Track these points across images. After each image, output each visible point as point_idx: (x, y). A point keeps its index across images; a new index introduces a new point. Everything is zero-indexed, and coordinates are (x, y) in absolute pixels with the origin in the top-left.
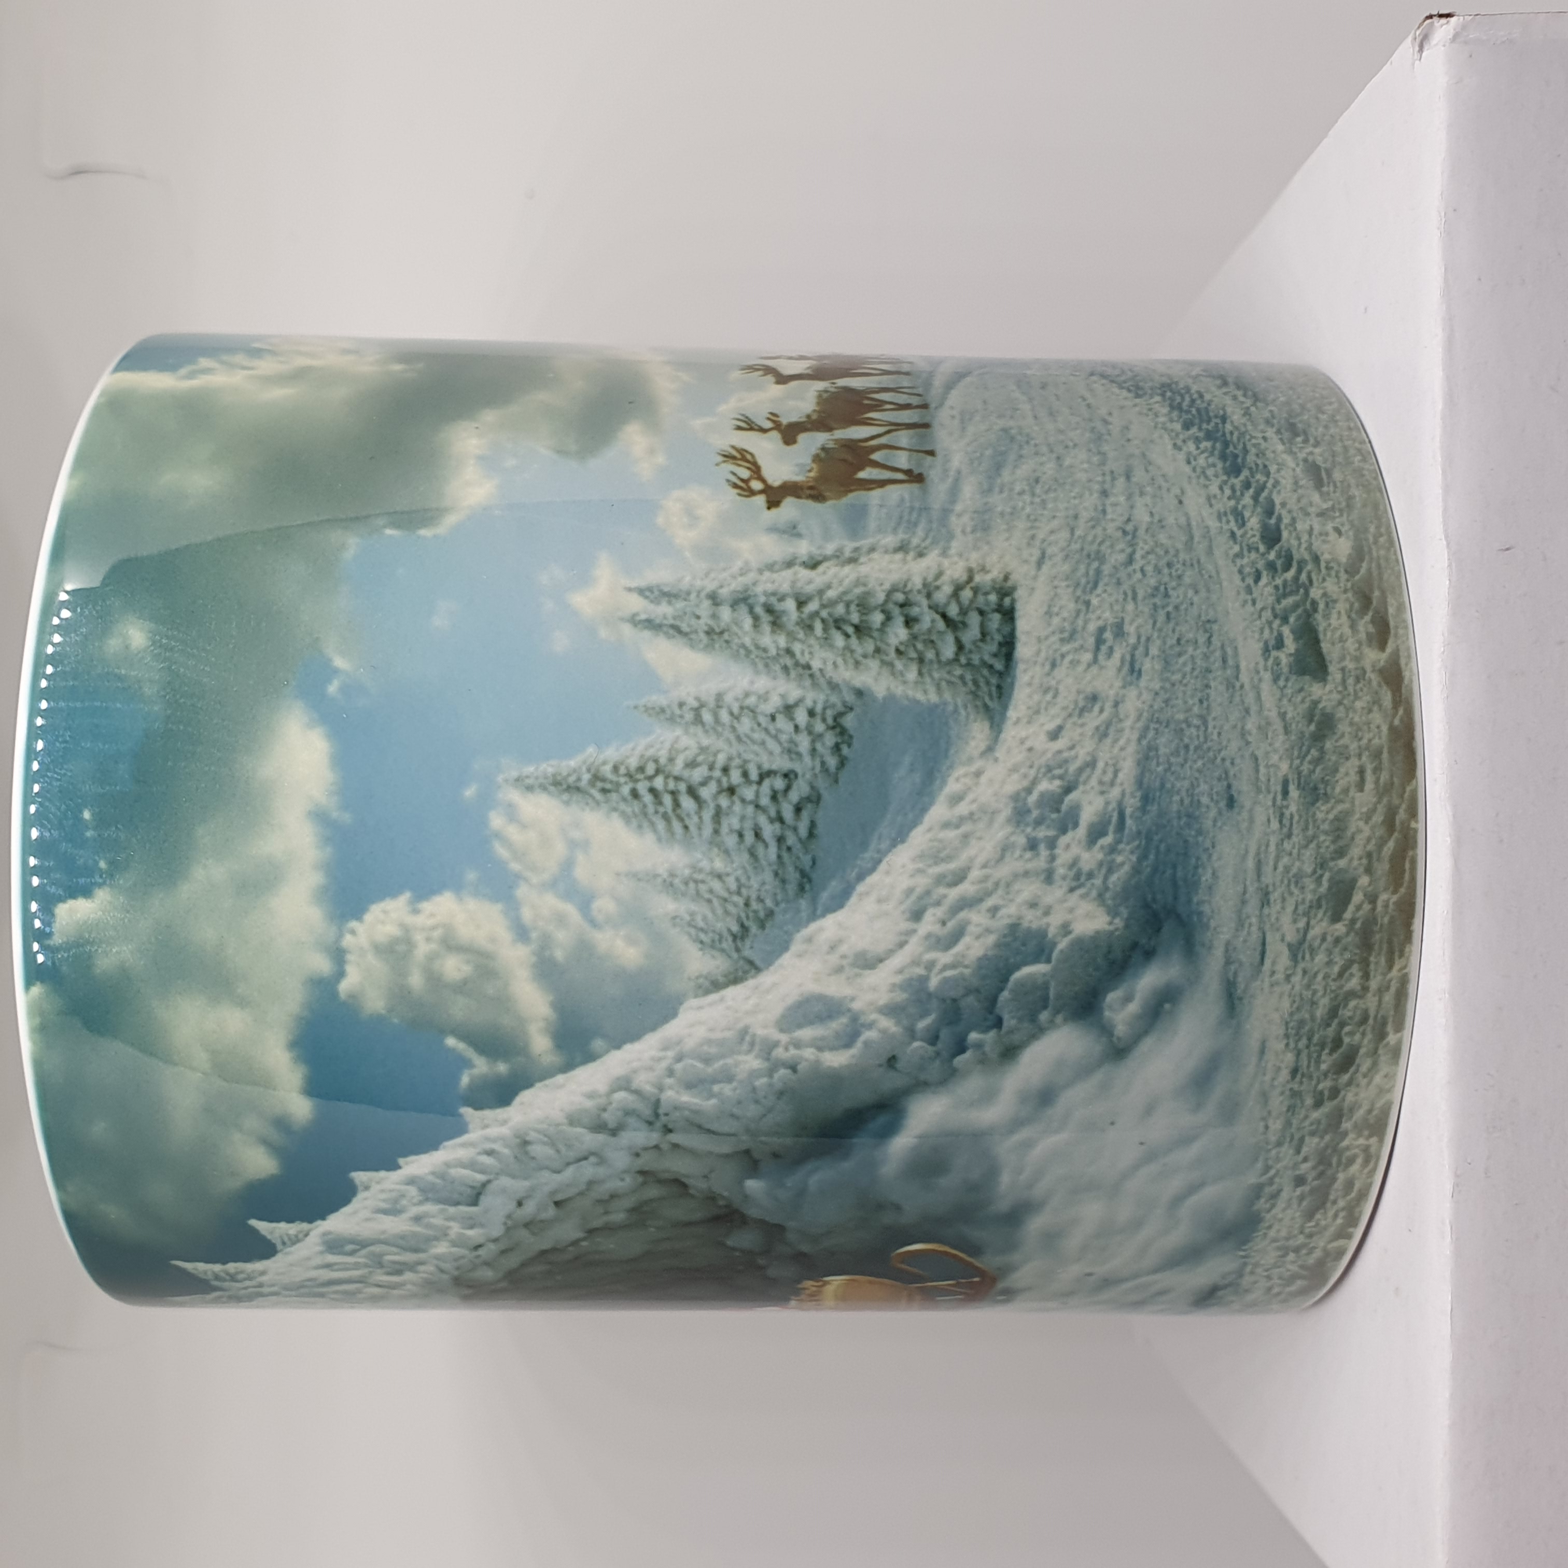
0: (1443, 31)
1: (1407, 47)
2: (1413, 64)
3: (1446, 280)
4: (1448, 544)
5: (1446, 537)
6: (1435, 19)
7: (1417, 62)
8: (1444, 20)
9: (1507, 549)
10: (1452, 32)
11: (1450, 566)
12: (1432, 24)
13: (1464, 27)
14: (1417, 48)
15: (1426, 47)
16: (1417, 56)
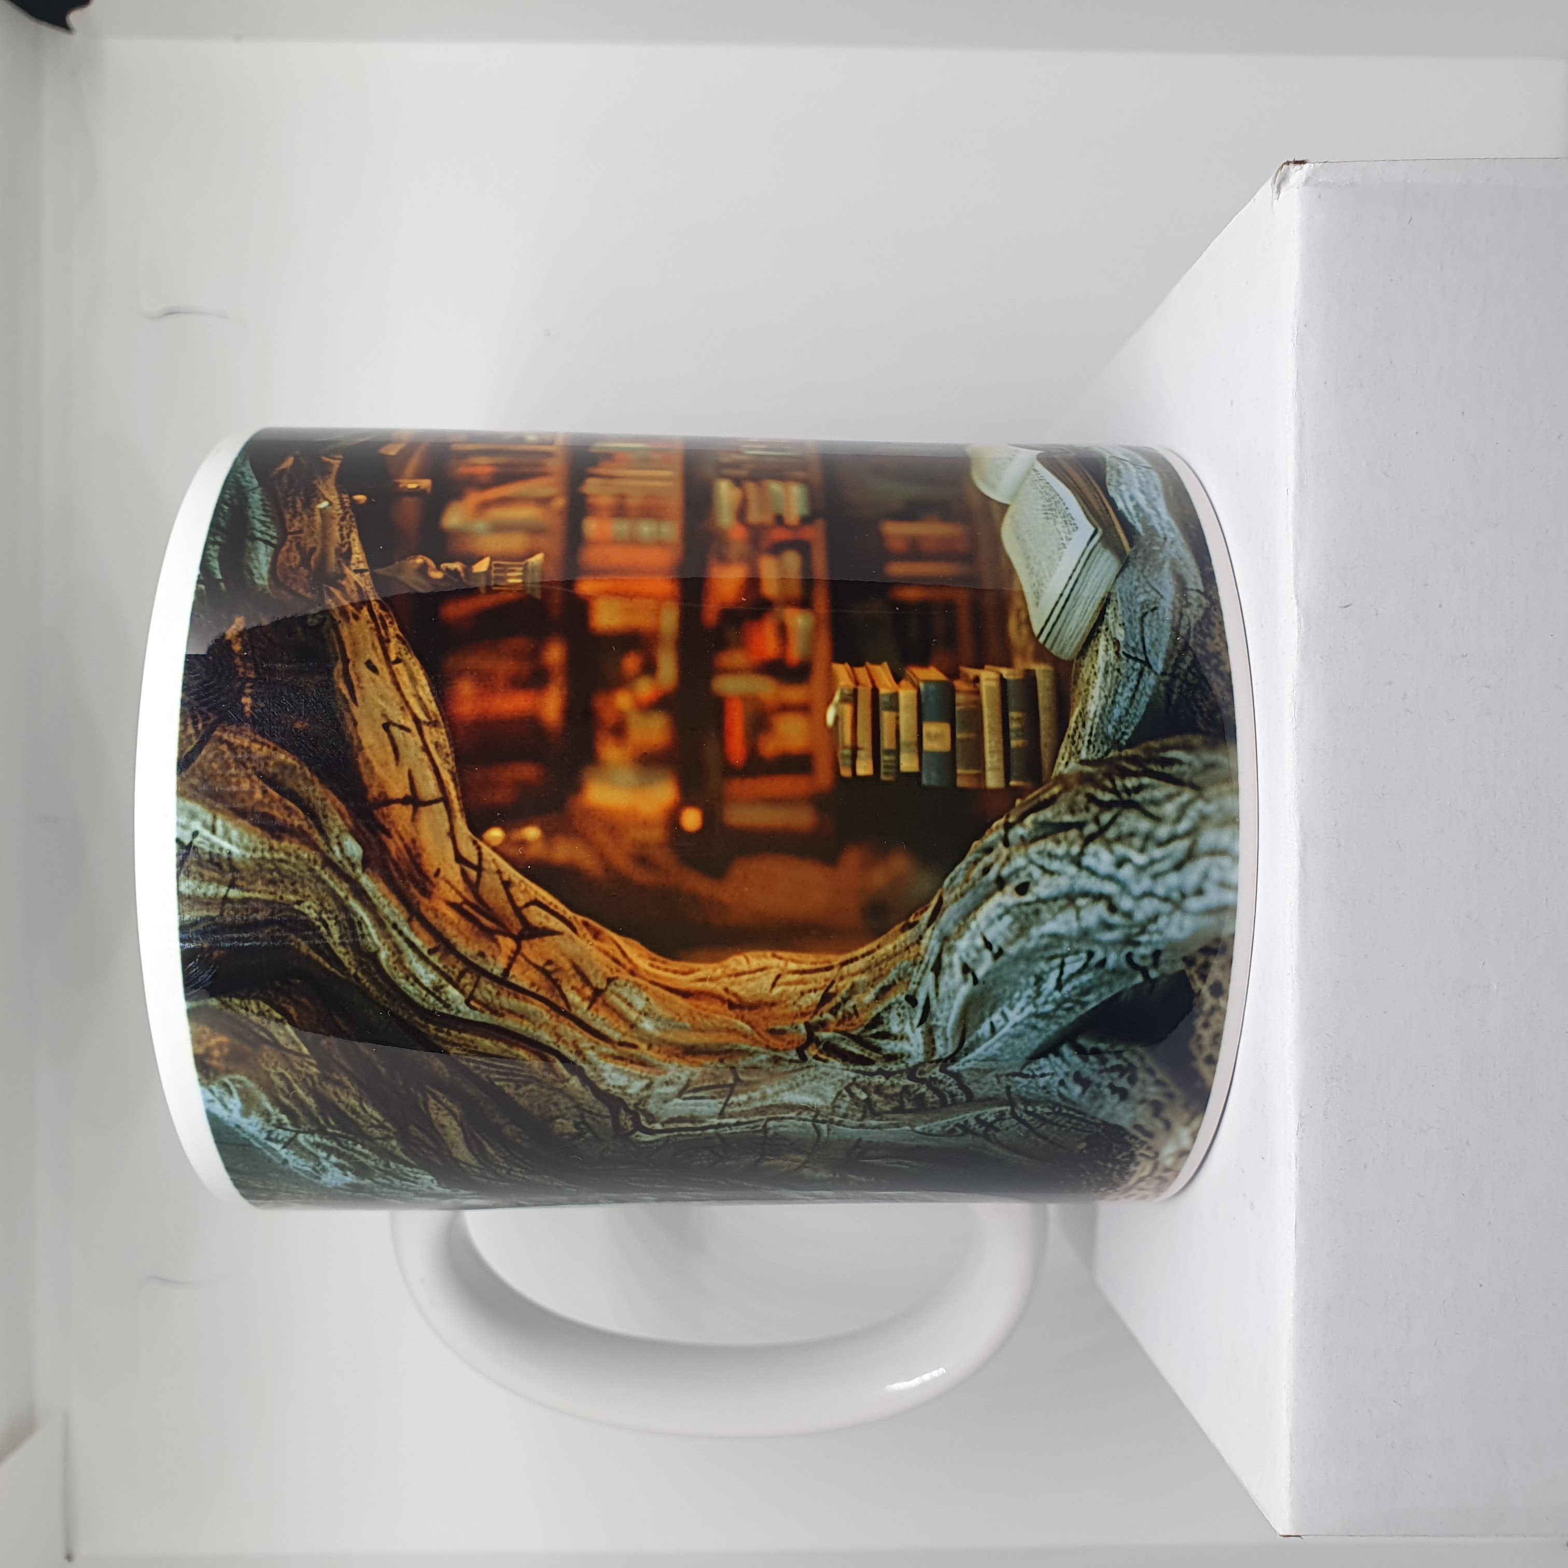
0: (1297, 175)
1: (1267, 188)
2: (1272, 202)
3: (1298, 384)
4: (1298, 603)
5: (1297, 596)
6: (1291, 165)
7: (1275, 201)
8: (1298, 167)
9: (1346, 606)
10: (1304, 177)
11: (1299, 620)
12: (1288, 169)
13: (1314, 173)
14: (1276, 189)
15: (1283, 189)
16: (1275, 196)
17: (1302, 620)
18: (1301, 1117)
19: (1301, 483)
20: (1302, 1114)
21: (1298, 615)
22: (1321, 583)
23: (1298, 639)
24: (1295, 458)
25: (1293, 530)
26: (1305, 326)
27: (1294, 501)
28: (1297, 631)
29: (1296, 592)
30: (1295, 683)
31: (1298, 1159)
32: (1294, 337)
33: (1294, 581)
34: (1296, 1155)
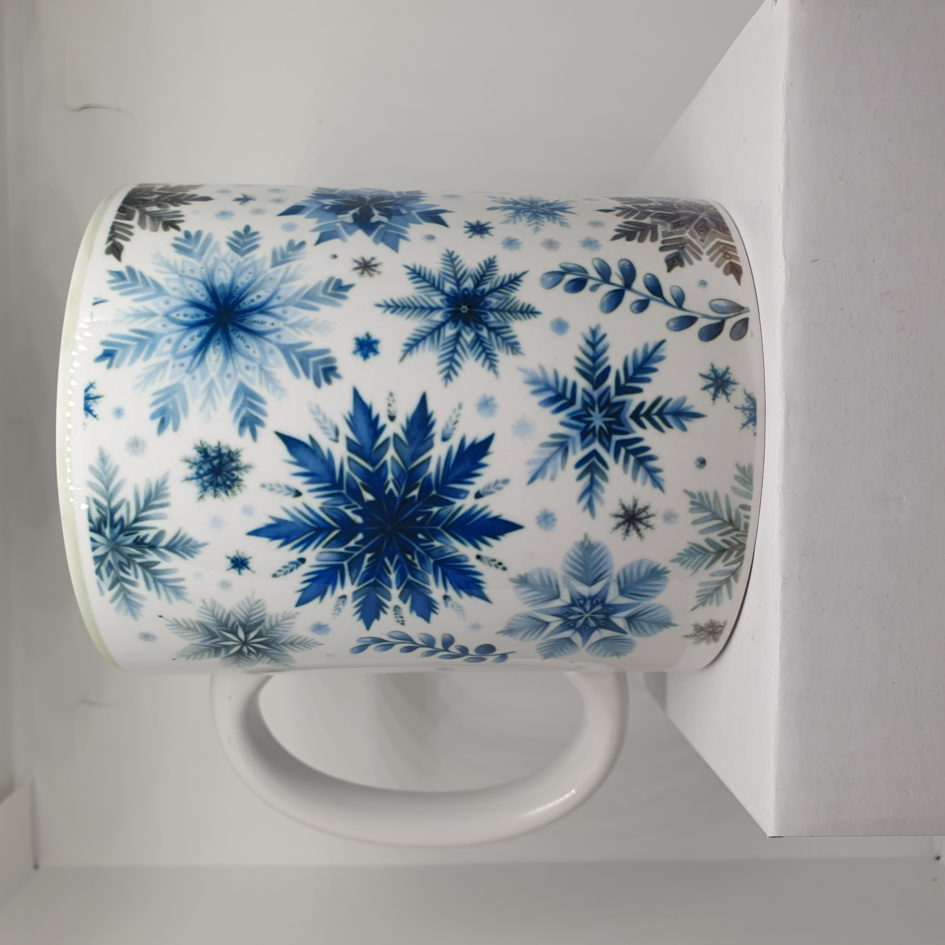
17: (788, 268)
18: (784, 579)
19: (788, 184)
20: (785, 577)
21: (785, 266)
22: (799, 246)
23: (785, 281)
24: (784, 168)
25: (783, 213)
26: (791, 84)
27: (783, 195)
28: (785, 276)
29: (784, 252)
30: (783, 309)
31: (782, 605)
32: (784, 92)
33: (783, 245)
34: (780, 603)
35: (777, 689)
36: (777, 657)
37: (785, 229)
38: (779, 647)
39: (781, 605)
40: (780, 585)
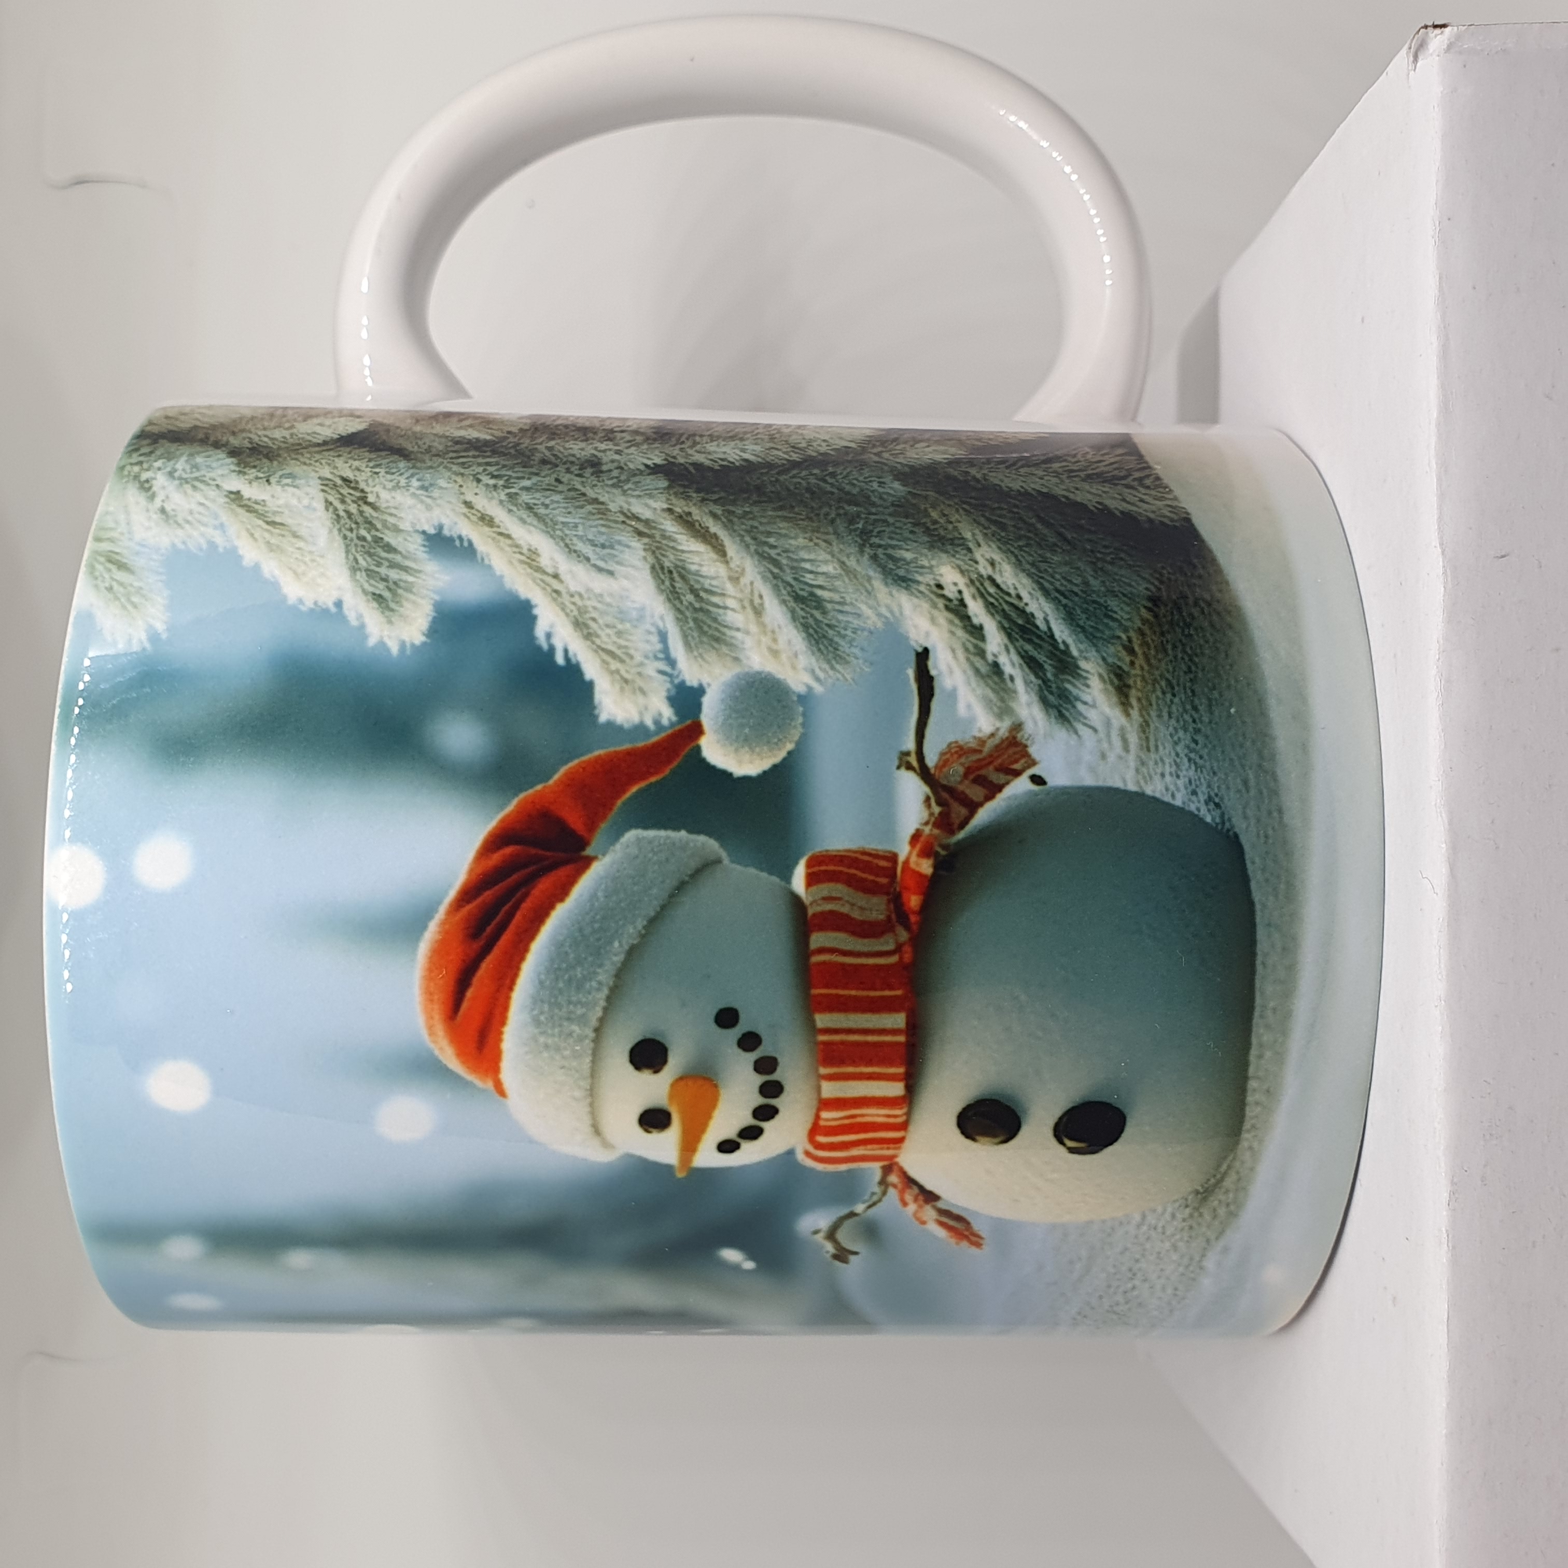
0: (1438, 41)
1: (1402, 58)
2: (1407, 75)
3: (1441, 289)
4: (1443, 553)
5: (1441, 544)
6: (1430, 30)
7: (1411, 74)
8: (1438, 31)
9: (1503, 557)
10: (1446, 43)
11: (1445, 573)
12: (1427, 33)
13: (1458, 37)
14: (1411, 59)
15: (1420, 57)
16: (1411, 68)
17: (1449, 573)
18: (1453, 1183)
19: (1445, 408)
20: (1455, 1180)
21: (1444, 567)
22: (1471, 529)
23: (1444, 596)
24: (1438, 378)
25: (1436, 463)
26: (1449, 219)
27: (1438, 430)
28: (1442, 586)
29: (1441, 538)
30: (1441, 650)
31: (1450, 1236)
32: (1435, 233)
33: (1438, 526)
34: (1447, 1231)
35: (1444, 1405)
36: (1442, 1339)
37: (1442, 496)
38: (1446, 1320)
39: (1448, 1236)
40: (1446, 1195)
